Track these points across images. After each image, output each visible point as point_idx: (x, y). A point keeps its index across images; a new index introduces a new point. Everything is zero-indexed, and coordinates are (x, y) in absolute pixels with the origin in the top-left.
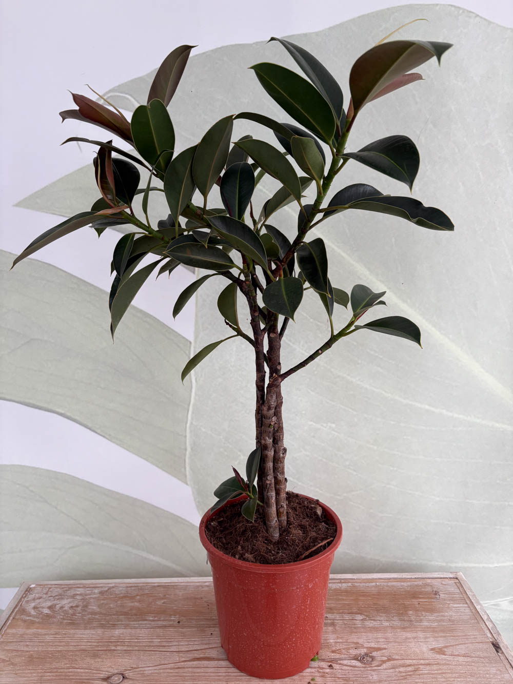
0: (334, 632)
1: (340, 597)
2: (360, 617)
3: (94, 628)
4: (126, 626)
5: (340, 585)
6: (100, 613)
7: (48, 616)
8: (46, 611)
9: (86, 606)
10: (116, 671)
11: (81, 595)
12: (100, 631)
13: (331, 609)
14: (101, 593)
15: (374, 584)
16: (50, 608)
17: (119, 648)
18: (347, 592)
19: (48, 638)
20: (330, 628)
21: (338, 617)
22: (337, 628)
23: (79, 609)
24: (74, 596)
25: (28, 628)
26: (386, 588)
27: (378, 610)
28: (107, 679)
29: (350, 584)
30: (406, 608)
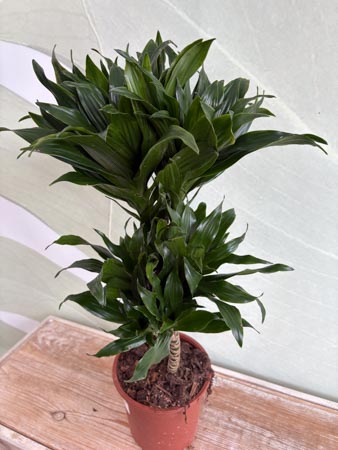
0: (239, 441)
1: (261, 408)
2: (269, 434)
3: (68, 367)
4: (88, 373)
5: (266, 394)
6: (77, 356)
7: (47, 348)
8: (48, 343)
9: (72, 347)
10: (62, 409)
11: (74, 337)
12: (70, 371)
13: (246, 416)
14: (87, 340)
15: (298, 404)
16: (52, 341)
17: (75, 390)
18: (269, 405)
19: (38, 365)
20: (237, 436)
21: (249, 426)
22: (243, 438)
23: (67, 348)
24: (69, 337)
25: (31, 353)
26: (309, 413)
27: (289, 433)
28: (53, 414)
29: (275, 397)
30: (318, 441)
